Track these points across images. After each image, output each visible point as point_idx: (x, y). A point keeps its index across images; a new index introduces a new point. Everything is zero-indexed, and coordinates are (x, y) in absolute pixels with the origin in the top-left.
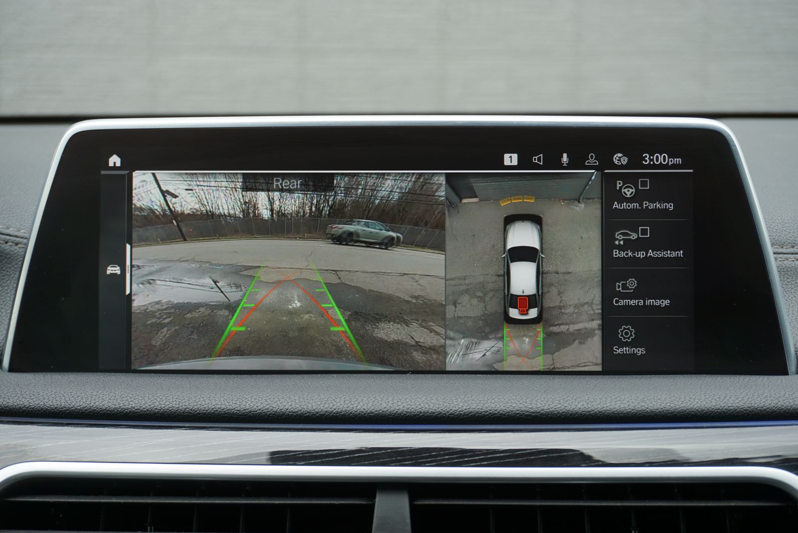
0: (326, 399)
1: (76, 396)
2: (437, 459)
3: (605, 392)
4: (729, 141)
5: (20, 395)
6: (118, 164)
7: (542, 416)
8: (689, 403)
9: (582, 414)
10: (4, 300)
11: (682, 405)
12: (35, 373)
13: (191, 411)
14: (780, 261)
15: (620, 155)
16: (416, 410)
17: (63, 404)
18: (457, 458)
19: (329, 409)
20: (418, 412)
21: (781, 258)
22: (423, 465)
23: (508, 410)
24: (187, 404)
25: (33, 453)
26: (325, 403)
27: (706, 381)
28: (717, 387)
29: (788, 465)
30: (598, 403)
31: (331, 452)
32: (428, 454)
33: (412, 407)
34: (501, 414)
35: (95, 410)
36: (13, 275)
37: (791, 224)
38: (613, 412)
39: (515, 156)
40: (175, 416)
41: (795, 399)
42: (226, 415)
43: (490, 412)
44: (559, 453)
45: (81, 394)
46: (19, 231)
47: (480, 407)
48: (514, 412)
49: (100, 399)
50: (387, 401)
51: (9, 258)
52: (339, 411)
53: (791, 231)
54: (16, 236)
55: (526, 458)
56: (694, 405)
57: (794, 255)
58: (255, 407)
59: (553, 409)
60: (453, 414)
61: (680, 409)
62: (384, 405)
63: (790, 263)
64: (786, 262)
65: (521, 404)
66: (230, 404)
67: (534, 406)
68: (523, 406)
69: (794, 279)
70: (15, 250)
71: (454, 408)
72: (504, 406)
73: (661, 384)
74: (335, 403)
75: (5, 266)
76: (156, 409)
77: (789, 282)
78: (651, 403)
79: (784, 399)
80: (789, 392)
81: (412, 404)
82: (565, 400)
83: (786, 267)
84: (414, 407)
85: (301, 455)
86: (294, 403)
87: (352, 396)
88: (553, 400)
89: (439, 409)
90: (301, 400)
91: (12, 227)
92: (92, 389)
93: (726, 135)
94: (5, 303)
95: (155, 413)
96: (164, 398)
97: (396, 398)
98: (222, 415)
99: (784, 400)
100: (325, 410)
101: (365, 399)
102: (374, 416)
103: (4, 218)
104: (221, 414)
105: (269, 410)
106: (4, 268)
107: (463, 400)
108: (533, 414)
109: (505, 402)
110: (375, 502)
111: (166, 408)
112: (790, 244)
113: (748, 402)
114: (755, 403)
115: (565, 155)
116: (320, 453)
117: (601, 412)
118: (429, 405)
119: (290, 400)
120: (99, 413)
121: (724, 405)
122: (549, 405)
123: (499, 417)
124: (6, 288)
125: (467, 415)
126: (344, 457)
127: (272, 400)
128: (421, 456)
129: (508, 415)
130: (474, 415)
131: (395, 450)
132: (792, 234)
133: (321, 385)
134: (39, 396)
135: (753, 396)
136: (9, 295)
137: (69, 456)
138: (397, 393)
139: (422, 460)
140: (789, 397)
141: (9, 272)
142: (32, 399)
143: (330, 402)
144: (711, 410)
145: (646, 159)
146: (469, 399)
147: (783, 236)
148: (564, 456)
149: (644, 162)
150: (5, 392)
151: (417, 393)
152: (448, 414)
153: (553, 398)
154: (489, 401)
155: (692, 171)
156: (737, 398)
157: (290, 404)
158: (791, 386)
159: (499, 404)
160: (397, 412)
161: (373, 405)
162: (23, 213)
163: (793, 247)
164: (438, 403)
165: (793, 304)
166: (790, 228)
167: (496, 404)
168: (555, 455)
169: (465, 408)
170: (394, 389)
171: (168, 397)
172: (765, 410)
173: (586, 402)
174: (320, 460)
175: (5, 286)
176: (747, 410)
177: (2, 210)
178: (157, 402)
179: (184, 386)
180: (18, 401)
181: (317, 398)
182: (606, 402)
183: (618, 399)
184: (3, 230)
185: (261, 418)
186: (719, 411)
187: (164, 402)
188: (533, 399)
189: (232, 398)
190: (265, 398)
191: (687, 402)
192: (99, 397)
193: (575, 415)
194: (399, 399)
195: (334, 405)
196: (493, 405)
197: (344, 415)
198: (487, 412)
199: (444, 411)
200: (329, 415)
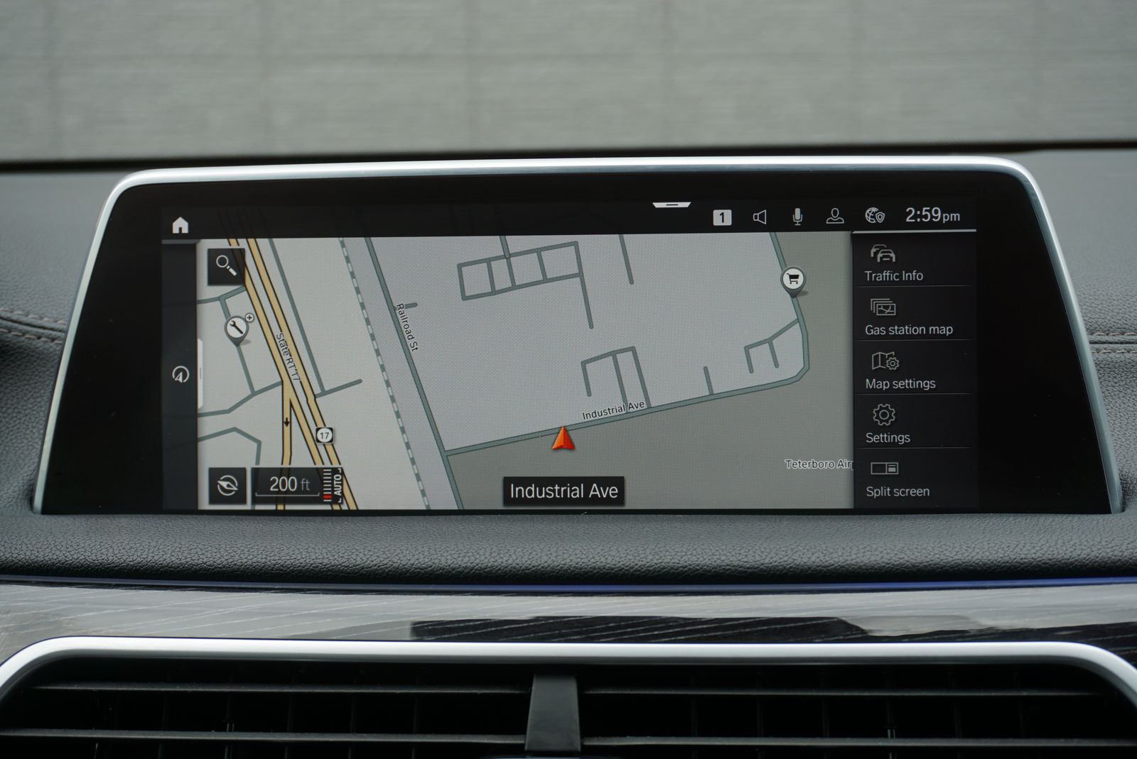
0: (465, 551)
1: (127, 547)
2: (616, 632)
3: (850, 538)
4: (1027, 187)
5: (53, 546)
6: (185, 230)
7: (761, 573)
8: (966, 554)
9: (816, 570)
10: (37, 416)
11: (956, 557)
12: (75, 516)
13: (282, 568)
14: (1104, 353)
15: (874, 209)
16: (588, 565)
17: (111, 558)
18: (643, 631)
19: (469, 564)
20: (591, 568)
21: (1105, 349)
22: (596, 641)
23: (715, 564)
24: (278, 558)
25: (70, 625)
26: (464, 556)
27: (991, 523)
28: (1007, 531)
29: (1103, 640)
30: (840, 554)
31: (472, 623)
32: (604, 626)
33: (583, 560)
34: (705, 570)
35: (153, 566)
36: (47, 383)
37: (1121, 301)
38: (860, 567)
39: (728, 213)
40: (261, 574)
41: (1115, 548)
42: (330, 573)
43: (689, 567)
44: (784, 624)
45: (136, 544)
46: (56, 321)
47: (676, 561)
48: (723, 567)
49: (160, 551)
50: (549, 553)
51: (42, 360)
52: (483, 566)
53: (1121, 311)
54: (52, 329)
55: (738, 631)
56: (972, 557)
57: (1124, 345)
58: (369, 562)
59: (776, 563)
60: (639, 571)
61: (952, 563)
62: (545, 558)
63: (1118, 356)
64: (1112, 355)
65: (732, 556)
66: (335, 557)
67: (751, 559)
68: (735, 559)
69: (1122, 379)
70: (51, 347)
71: (641, 562)
72: (709, 559)
73: (929, 527)
74: (478, 556)
75: (37, 370)
76: (235, 564)
77: (1116, 383)
78: (913, 554)
79: (1099, 547)
80: (1106, 538)
81: (583, 556)
82: (794, 550)
83: (1112, 362)
84: (586, 561)
85: (430, 627)
86: (422, 556)
87: (501, 546)
88: (777, 550)
89: (620, 564)
90: (432, 552)
91: (46, 316)
92: (150, 538)
93: (1022, 180)
94: (37, 420)
95: (233, 571)
96: (246, 550)
97: (561, 548)
98: (324, 573)
99: (1099, 549)
100: (465, 565)
101: (519, 550)
102: (531, 573)
103: (35, 304)
104: (323, 571)
105: (388, 566)
106: (36, 373)
107: (653, 552)
108: (750, 570)
109: (710, 554)
110: (531, 690)
111: (248, 563)
112: (1118, 330)
113: (1049, 552)
114: (1058, 554)
115: (798, 211)
116: (456, 625)
118: (607, 559)
119: (417, 552)
120: (158, 570)
121: (1014, 557)
122: (772, 558)
123: (702, 574)
125: (659, 571)
126: (489, 630)
127: (392, 551)
128: (594, 628)
129: (715, 571)
130: (668, 572)
131: (559, 620)
132: (1122, 315)
133: (460, 531)
134: (79, 547)
135: (1056, 544)
136: (43, 409)
137: (117, 628)
138: (563, 542)
139: (595, 634)
140: (1107, 545)
141: (44, 377)
142: (69, 552)
143: (470, 554)
144: (997, 563)
145: (910, 214)
146: (661, 549)
147: (1109, 318)
148: (791, 627)
149: (908, 219)
150: (34, 543)
151: (590, 542)
152: (631, 570)
153: (778, 547)
154: (689, 553)
155: (975, 230)
156: (1034, 547)
157: (416, 557)
158: (1110, 530)
159: (702, 557)
160: (562, 568)
161: (529, 559)
162: (61, 297)
163: (1123, 334)
164: (618, 555)
165: (1121, 414)
166: (1119, 307)
167: (698, 556)
168: (778, 626)
169: (656, 561)
170: (559, 537)
171: (252, 548)
172: (1072, 563)
173: (823, 553)
174: (456, 635)
175: (38, 397)
176: (1047, 563)
177: (33, 293)
178: (237, 556)
179: (275, 533)
180: (50, 554)
181: (454, 549)
182: (850, 552)
183: (867, 549)
184: (34, 320)
185: (377, 576)
186: (1008, 564)
187: (246, 555)
188: (749, 550)
189: (338, 549)
190: (382, 550)
191: (963, 553)
192: (159, 549)
193: (807, 571)
194: (566, 550)
195: (476, 559)
196: (694, 558)
197: (490, 572)
198: (686, 567)
199: (627, 566)
200: (469, 572)
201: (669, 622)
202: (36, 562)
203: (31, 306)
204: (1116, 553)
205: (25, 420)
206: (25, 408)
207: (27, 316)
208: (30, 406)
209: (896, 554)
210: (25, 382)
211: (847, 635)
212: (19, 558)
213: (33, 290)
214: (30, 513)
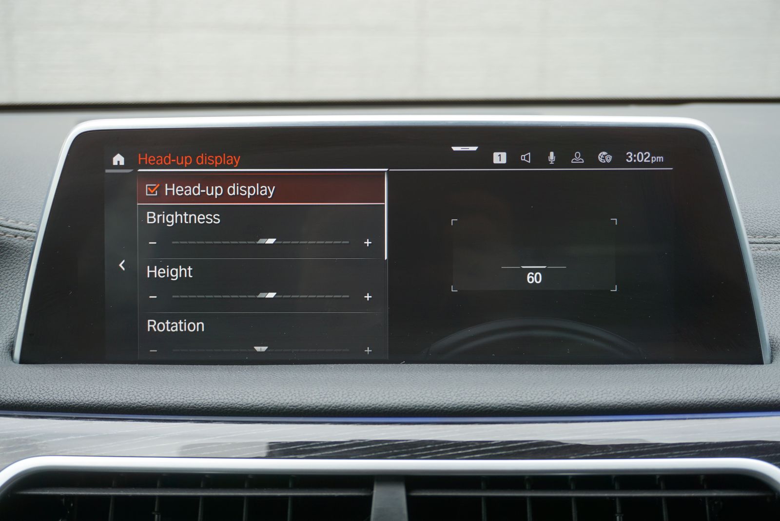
0: (325, 393)
1: (84, 391)
2: (432, 452)
4: (710, 140)
5: (30, 389)
6: (122, 163)
7: (532, 409)
8: (672, 396)
9: (570, 407)
10: (15, 292)
11: (665, 398)
12: (45, 366)
13: (195, 406)
14: (753, 250)
15: (604, 153)
16: (411, 404)
17: (72, 399)
18: (451, 451)
19: (327, 403)
20: (413, 406)
21: (754, 247)
22: (419, 458)
23: (500, 403)
24: (192, 399)
25: (44, 448)
26: (324, 397)
27: (687, 373)
28: (698, 379)
29: (767, 457)
30: (586, 396)
31: (330, 446)
32: (423, 447)
33: (408, 400)
34: (493, 408)
35: (102, 405)
36: (22, 268)
37: (763, 214)
38: (600, 405)
39: (504, 155)
40: (180, 410)
41: (773, 391)
42: (229, 409)
43: (482, 405)
44: (550, 445)
45: (89, 388)
46: (28, 224)
47: (473, 401)
48: (505, 405)
49: (108, 393)
50: (383, 395)
52: (338, 405)
53: (763, 221)
54: (25, 230)
55: (517, 451)
56: (677, 398)
57: (766, 245)
58: (257, 401)
59: (542, 403)
60: (447, 408)
61: (663, 402)
62: (381, 399)
63: (762, 252)
64: (758, 252)
65: (511, 397)
66: (233, 398)
67: (524, 399)
68: (513, 399)
69: (766, 268)
70: (25, 243)
71: (448, 402)
72: (496, 400)
73: (645, 375)
74: (334, 397)
75: (15, 259)
76: (162, 403)
77: (761, 271)
78: (636, 396)
79: (763, 391)
80: (766, 384)
81: (408, 397)
82: (554, 393)
83: (759, 256)
84: (409, 400)
85: (301, 449)
86: (294, 397)
87: (349, 389)
88: (542, 393)
89: (433, 403)
90: (302, 394)
91: (21, 221)
92: (100, 384)
93: (706, 134)
95: (160, 408)
96: (169, 392)
97: (392, 391)
98: (226, 409)
99: (763, 392)
100: (324, 404)
101: (362, 393)
102: (371, 410)
103: (13, 212)
104: (224, 409)
105: (270, 404)
106: (14, 261)
107: (456, 394)
108: (524, 407)
109: (496, 395)
110: (373, 493)
111: (171, 402)
112: (762, 234)
113: (728, 395)
114: (735, 396)
115: (552, 154)
116: (320, 447)
117: (588, 405)
118: (424, 399)
119: (291, 394)
120: (106, 407)
121: (705, 398)
123: (491, 410)
124: (16, 280)
125: (461, 408)
126: (343, 450)
127: (273, 394)
128: (417, 448)
129: (500, 408)
130: (467, 409)
131: (392, 443)
132: (764, 224)
133: (320, 378)
134: (49, 390)
135: (733, 388)
136: (19, 287)
137: (78, 450)
138: (393, 386)
139: (417, 453)
140: (767, 389)
141: (20, 264)
142: (42, 394)
143: (329, 396)
144: (694, 403)
145: (629, 157)
146: (462, 392)
147: (755, 226)
148: (553, 448)
149: (627, 160)
150: (16, 387)
151: (411, 386)
152: (442, 407)
153: (543, 391)
154: (481, 395)
155: (672, 169)
156: (718, 391)
157: (290, 398)
158: (769, 377)
159: (491, 398)
160: (393, 405)
161: (370, 399)
162: (31, 207)
163: (765, 237)
164: (432, 396)
165: (766, 293)
166: (762, 218)
167: (488, 397)
168: (545, 447)
169: (458, 401)
170: (390, 382)
171: (173, 391)
172: (744, 402)
175: (15, 279)
176: (728, 402)
177: (11, 204)
178: (163, 397)
179: (189, 380)
180: (28, 396)
181: (317, 392)
182: (592, 394)
183: (603, 392)
184: (12, 224)
185: (263, 412)
186: (701, 403)
187: (169, 396)
188: (523, 393)
189: (235, 392)
190: (266, 392)
191: (670, 395)
192: (106, 392)
193: (563, 408)
194: (395, 393)
195: (332, 399)
196: (485, 399)
197: (342, 409)
198: (479, 405)
199: (438, 405)
200: (328, 409)
201: (469, 444)
202: (18, 402)
203: (9, 213)
204: (774, 395)
205: (6, 295)
206: (6, 286)
207: (7, 221)
208: (10, 285)
209: (624, 396)
210: (6, 268)
211: (593, 454)
212: (6, 399)
213: (11, 202)
214: (12, 363)
